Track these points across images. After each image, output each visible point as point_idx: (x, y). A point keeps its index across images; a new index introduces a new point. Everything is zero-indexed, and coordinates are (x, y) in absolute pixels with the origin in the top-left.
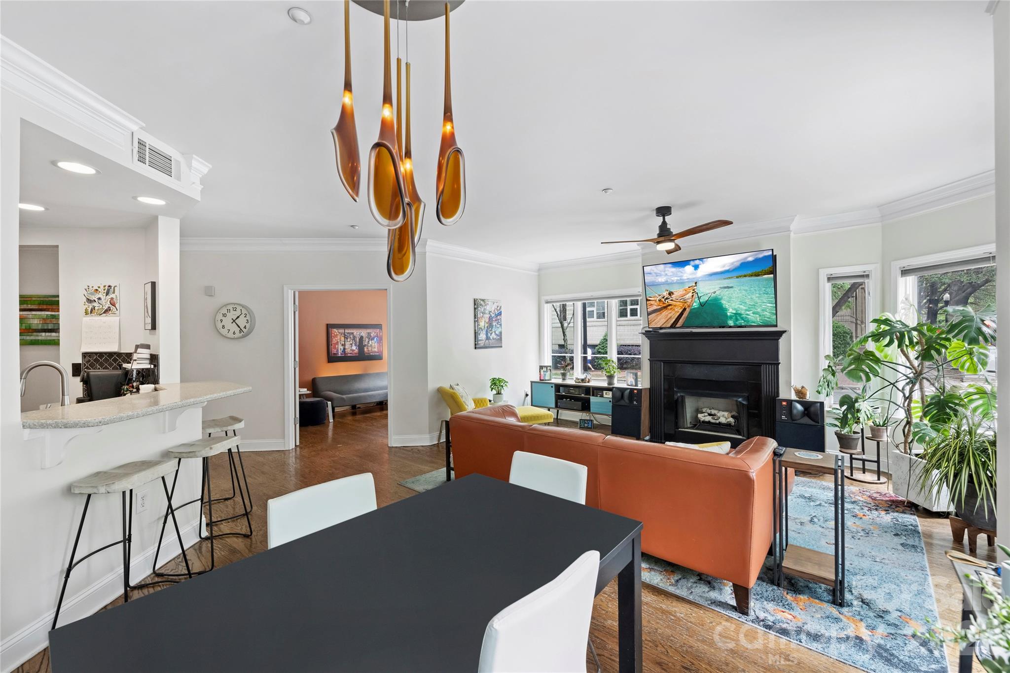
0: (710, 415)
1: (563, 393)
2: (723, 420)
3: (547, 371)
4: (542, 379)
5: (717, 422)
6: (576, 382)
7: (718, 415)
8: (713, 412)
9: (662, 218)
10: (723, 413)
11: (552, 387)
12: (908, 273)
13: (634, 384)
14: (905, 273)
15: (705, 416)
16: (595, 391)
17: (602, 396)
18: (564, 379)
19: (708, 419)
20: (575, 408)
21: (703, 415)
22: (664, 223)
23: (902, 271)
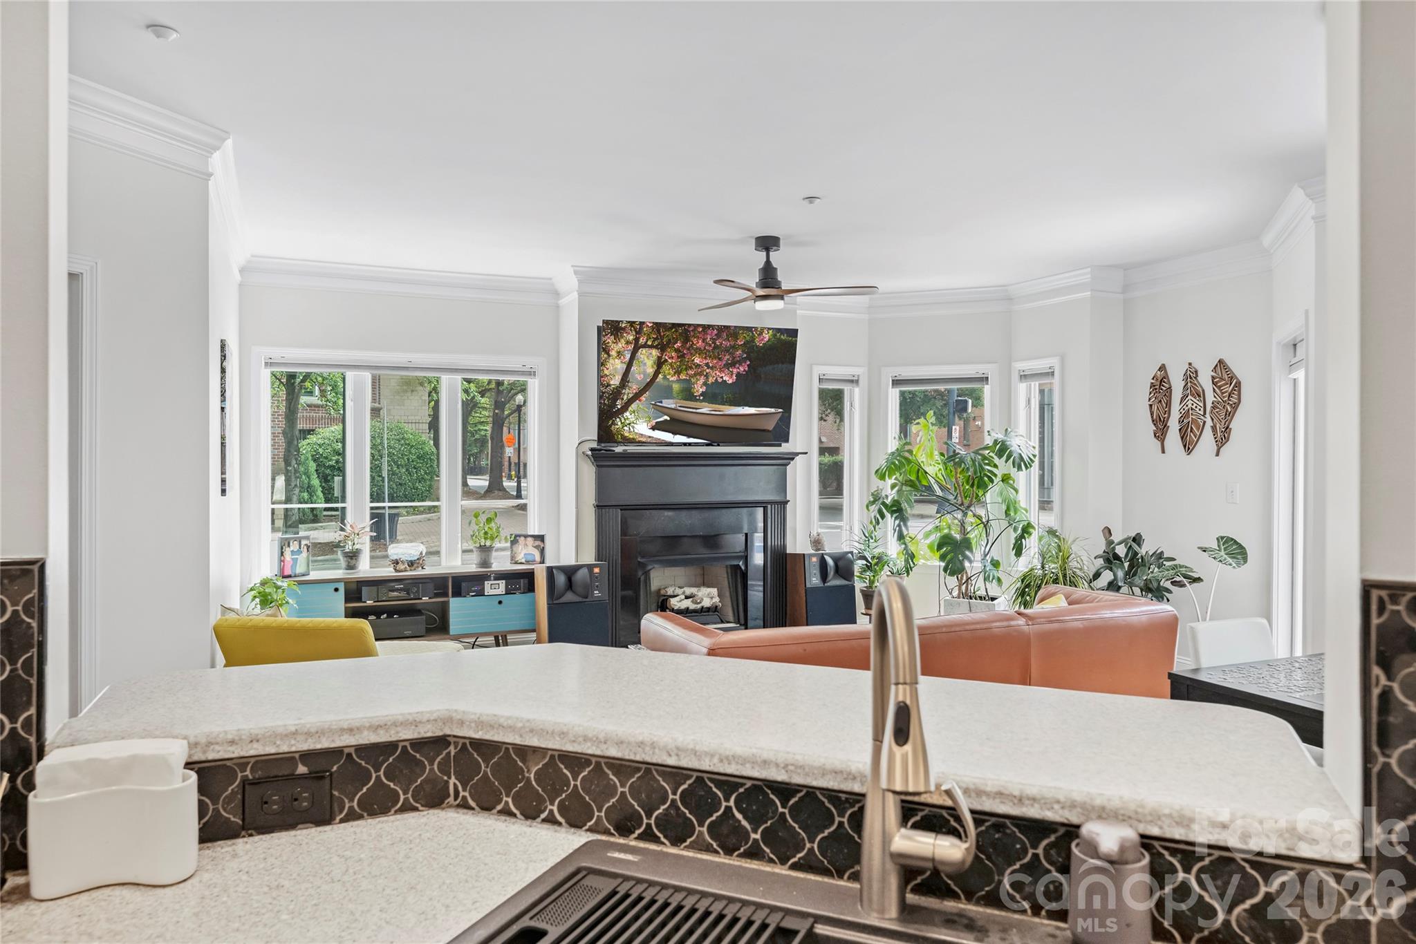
0: (687, 597)
1: (369, 602)
2: (707, 603)
3: (299, 552)
4: (287, 572)
5: (699, 606)
6: (396, 571)
7: (700, 594)
8: (689, 591)
9: (765, 253)
10: (709, 590)
11: (336, 590)
12: (900, 384)
13: (538, 558)
14: (897, 384)
15: (680, 601)
16: (464, 584)
17: (481, 593)
18: (351, 567)
19: (687, 604)
20: (407, 633)
21: (677, 599)
22: (768, 262)
23: (893, 380)
